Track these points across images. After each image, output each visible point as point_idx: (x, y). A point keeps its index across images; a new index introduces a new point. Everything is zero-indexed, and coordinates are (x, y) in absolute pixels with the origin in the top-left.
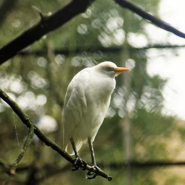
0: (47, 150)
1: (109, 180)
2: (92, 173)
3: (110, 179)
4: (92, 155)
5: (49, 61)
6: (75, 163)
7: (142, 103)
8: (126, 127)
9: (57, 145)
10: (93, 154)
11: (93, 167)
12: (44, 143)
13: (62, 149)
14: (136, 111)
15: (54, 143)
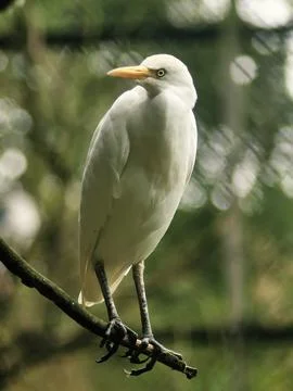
0: (26, 297)
1: (189, 377)
2: (142, 357)
3: (191, 374)
4: (142, 311)
5: (30, 61)
6: (108, 332)
7: (276, 172)
8: (233, 234)
9: (52, 284)
10: (146, 309)
11: (146, 340)
12: (20, 280)
13: (67, 296)
14: (260, 194)
15: (45, 279)
